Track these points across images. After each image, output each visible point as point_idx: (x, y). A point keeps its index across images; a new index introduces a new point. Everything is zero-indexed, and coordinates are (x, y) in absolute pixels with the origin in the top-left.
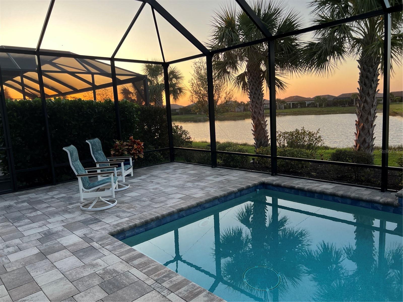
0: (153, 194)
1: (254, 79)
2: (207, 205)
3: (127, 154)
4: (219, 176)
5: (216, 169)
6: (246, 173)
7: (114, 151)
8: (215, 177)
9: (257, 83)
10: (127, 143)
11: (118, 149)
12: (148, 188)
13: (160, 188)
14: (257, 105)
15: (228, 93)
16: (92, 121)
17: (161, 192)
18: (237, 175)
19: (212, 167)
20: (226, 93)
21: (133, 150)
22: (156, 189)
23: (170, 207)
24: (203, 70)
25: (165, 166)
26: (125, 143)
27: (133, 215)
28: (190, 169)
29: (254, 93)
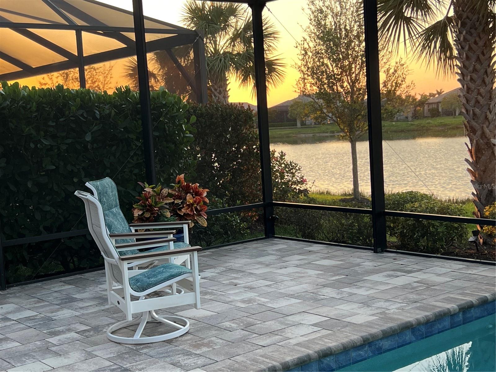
0: (246, 315)
1: (471, 34)
2: (386, 344)
3: (169, 216)
4: (399, 273)
5: (387, 257)
6: (468, 268)
7: (141, 210)
8: (389, 276)
9: (481, 43)
10: (170, 191)
11: (151, 206)
12: (230, 300)
13: (258, 298)
14: (479, 98)
15: (392, 71)
16: (88, 138)
17: (264, 310)
18: (444, 270)
19: (376, 252)
20: (388, 70)
21: (183, 207)
22: (249, 301)
23: (298, 344)
24: (330, 17)
25: (256, 248)
26: (165, 191)
27: (214, 361)
28: (319, 254)
29: (471, 69)
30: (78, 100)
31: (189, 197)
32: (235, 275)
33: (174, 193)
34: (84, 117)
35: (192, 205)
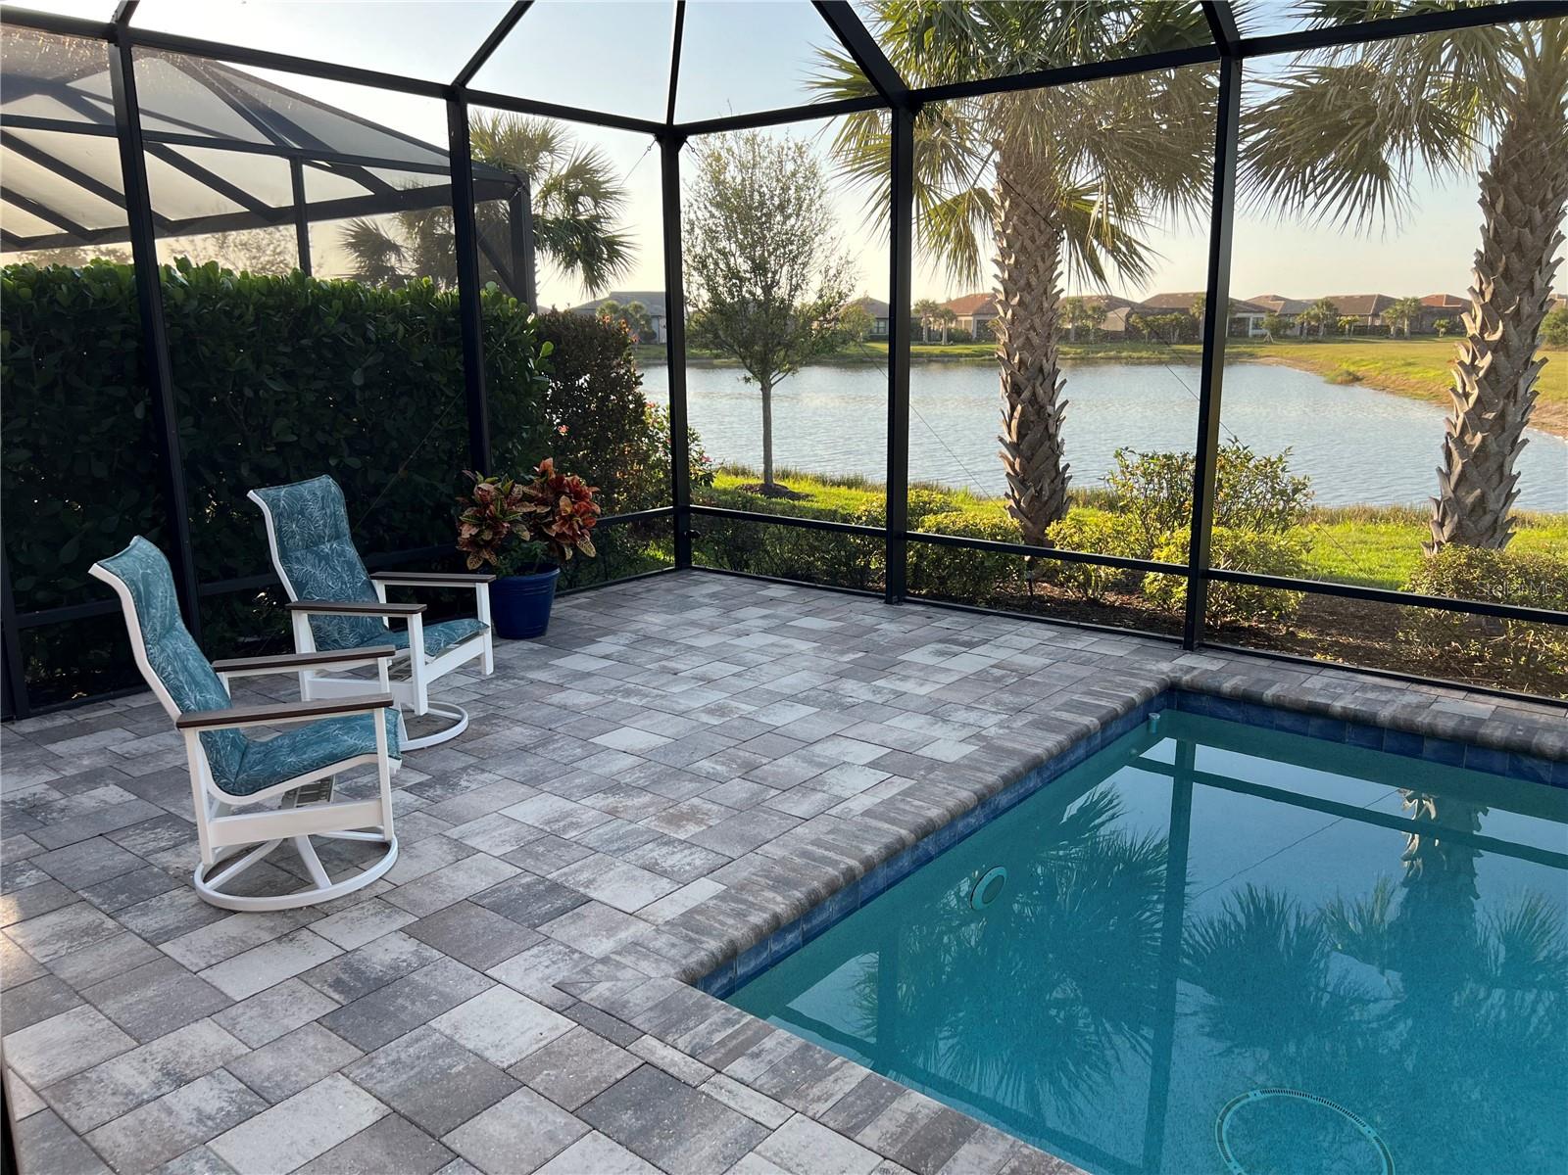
0: (733, 743)
3: (528, 539)
4: (955, 648)
5: (913, 613)
6: (1063, 637)
7: (474, 526)
8: (941, 653)
10: (526, 489)
11: (493, 518)
13: (734, 704)
17: (758, 731)
18: (1026, 643)
19: (888, 601)
21: (554, 521)
22: (720, 710)
23: (867, 813)
25: (669, 591)
26: (519, 489)
27: (726, 860)
28: (791, 606)
30: (337, 304)
31: (564, 502)
32: (661, 651)
33: (533, 492)
34: (349, 338)
35: (571, 516)
